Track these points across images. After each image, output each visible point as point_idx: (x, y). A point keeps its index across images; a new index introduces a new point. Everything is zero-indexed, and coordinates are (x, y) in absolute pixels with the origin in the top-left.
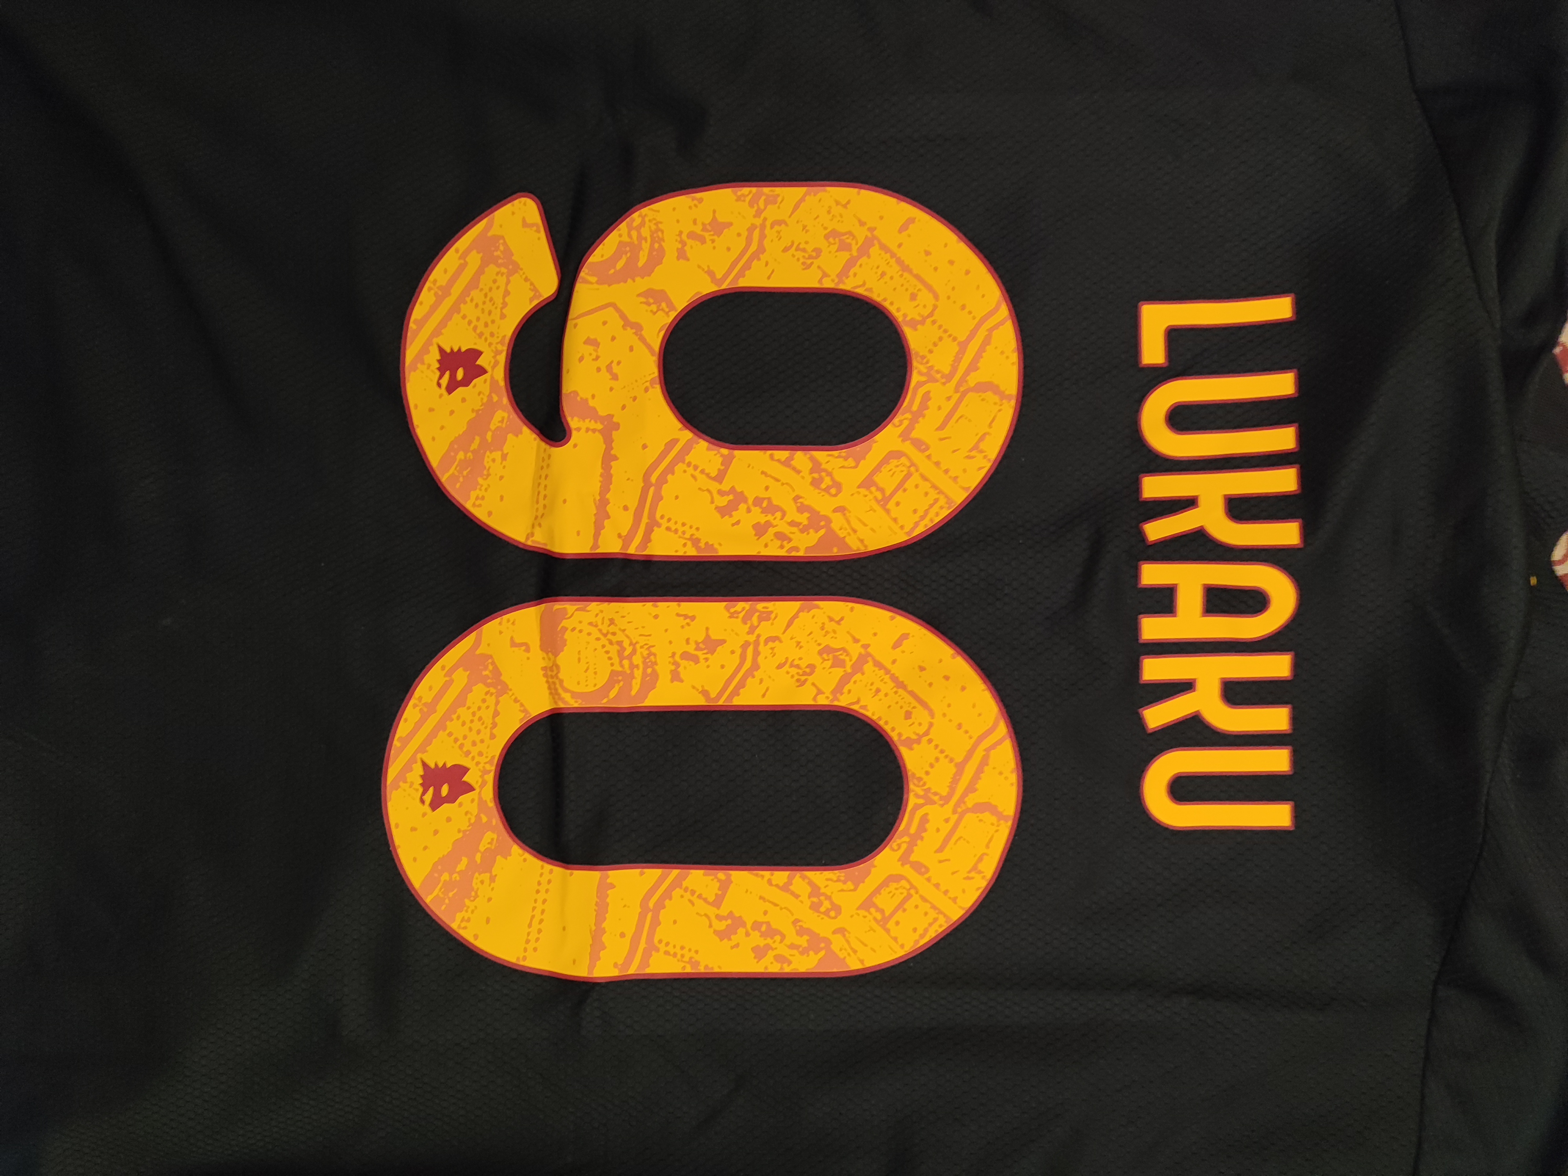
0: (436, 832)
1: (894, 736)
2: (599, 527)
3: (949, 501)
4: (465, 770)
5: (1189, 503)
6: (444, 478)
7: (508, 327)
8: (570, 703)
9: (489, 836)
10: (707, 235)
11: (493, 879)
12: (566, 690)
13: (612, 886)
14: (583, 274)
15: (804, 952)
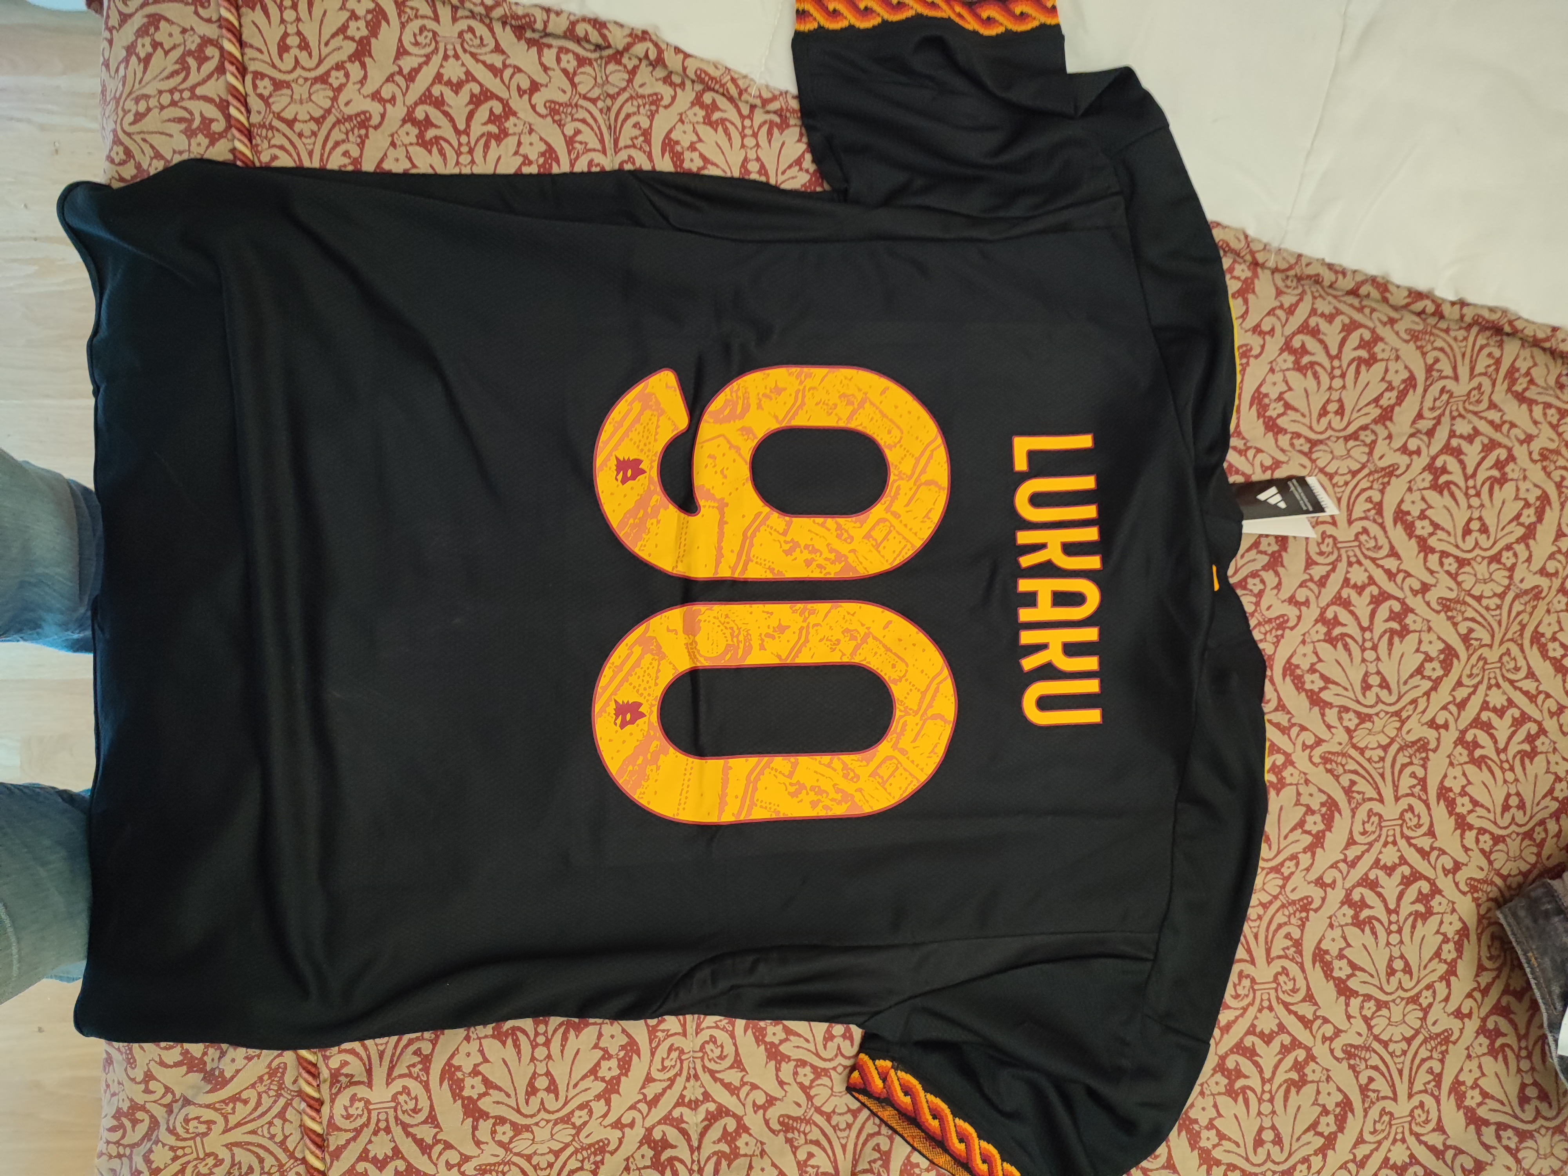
0: (624, 742)
1: (886, 678)
2: (718, 563)
3: (913, 545)
4: (640, 705)
5: (1043, 546)
6: (622, 534)
7: (659, 447)
8: (703, 663)
9: (655, 743)
10: (773, 396)
11: (658, 768)
12: (701, 656)
13: (731, 768)
14: (706, 417)
15: (839, 803)
